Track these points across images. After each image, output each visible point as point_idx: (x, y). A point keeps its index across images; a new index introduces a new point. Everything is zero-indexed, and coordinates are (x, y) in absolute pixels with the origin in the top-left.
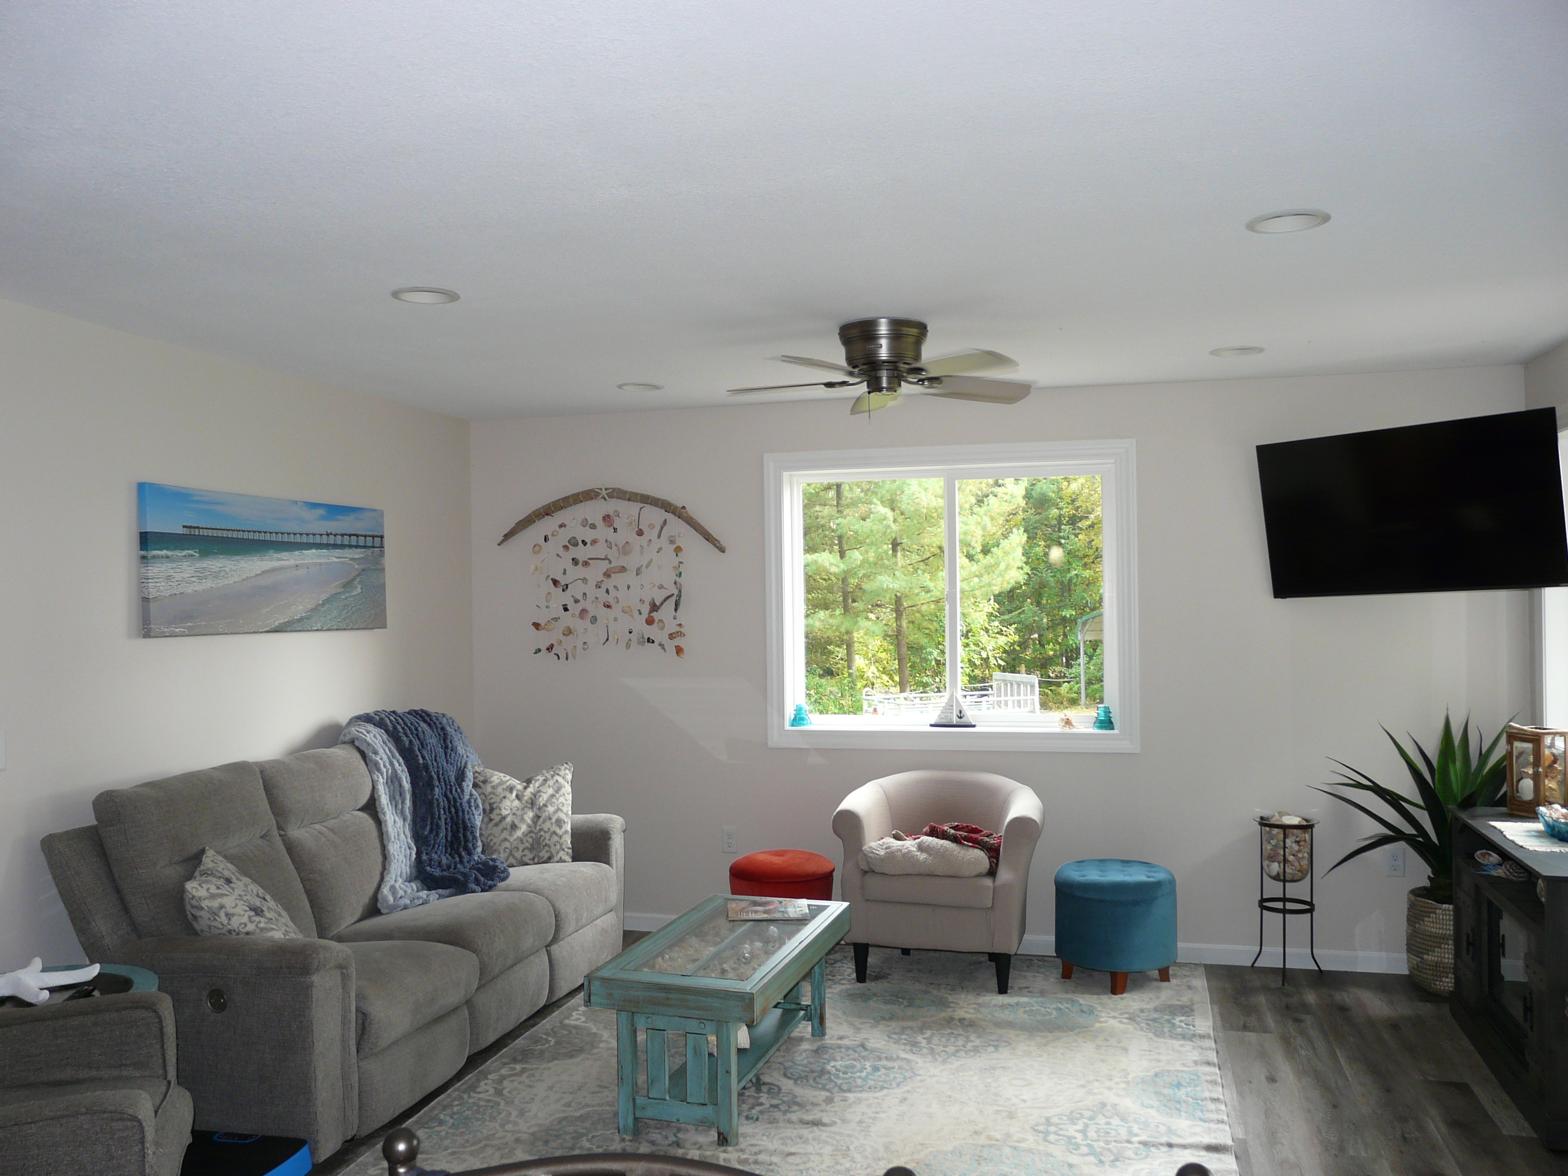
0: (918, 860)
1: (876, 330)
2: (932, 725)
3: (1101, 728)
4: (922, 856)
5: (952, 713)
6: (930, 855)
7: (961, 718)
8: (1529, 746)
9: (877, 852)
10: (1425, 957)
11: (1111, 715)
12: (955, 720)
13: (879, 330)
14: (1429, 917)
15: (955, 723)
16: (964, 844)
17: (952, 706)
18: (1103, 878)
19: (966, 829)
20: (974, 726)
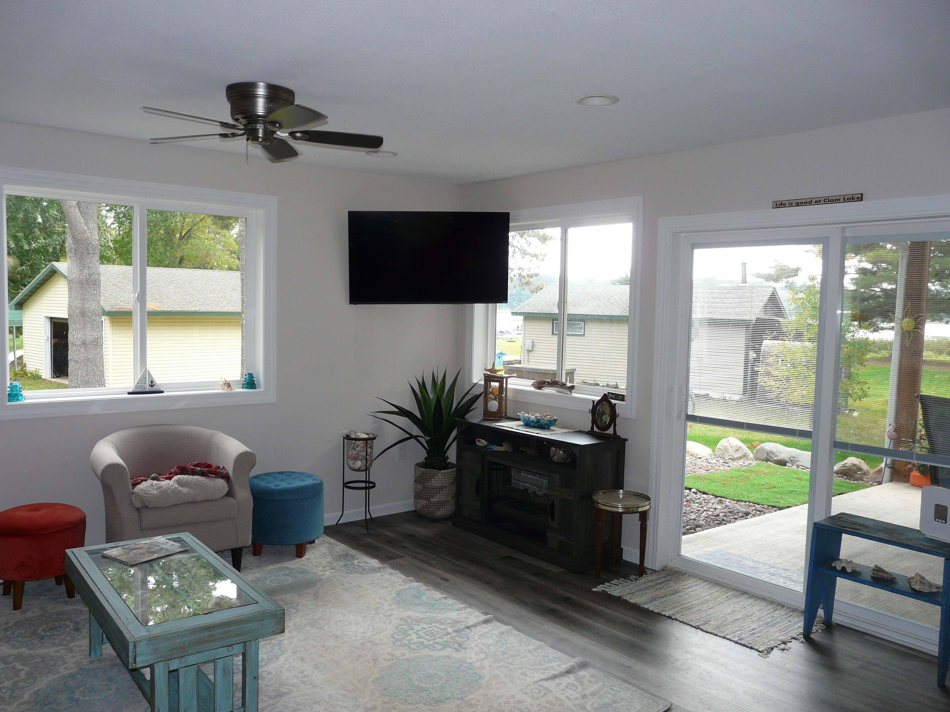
0: (184, 493)
1: (255, 91)
2: (129, 393)
3: (247, 388)
4: (185, 490)
5: (146, 383)
6: (190, 488)
7: (152, 386)
8: (497, 384)
9: (151, 492)
10: (432, 500)
11: (254, 379)
12: (148, 388)
13: (258, 91)
14: (434, 478)
15: (148, 390)
16: (209, 476)
17: (146, 378)
18: (290, 486)
19: (204, 466)
20: (162, 392)
